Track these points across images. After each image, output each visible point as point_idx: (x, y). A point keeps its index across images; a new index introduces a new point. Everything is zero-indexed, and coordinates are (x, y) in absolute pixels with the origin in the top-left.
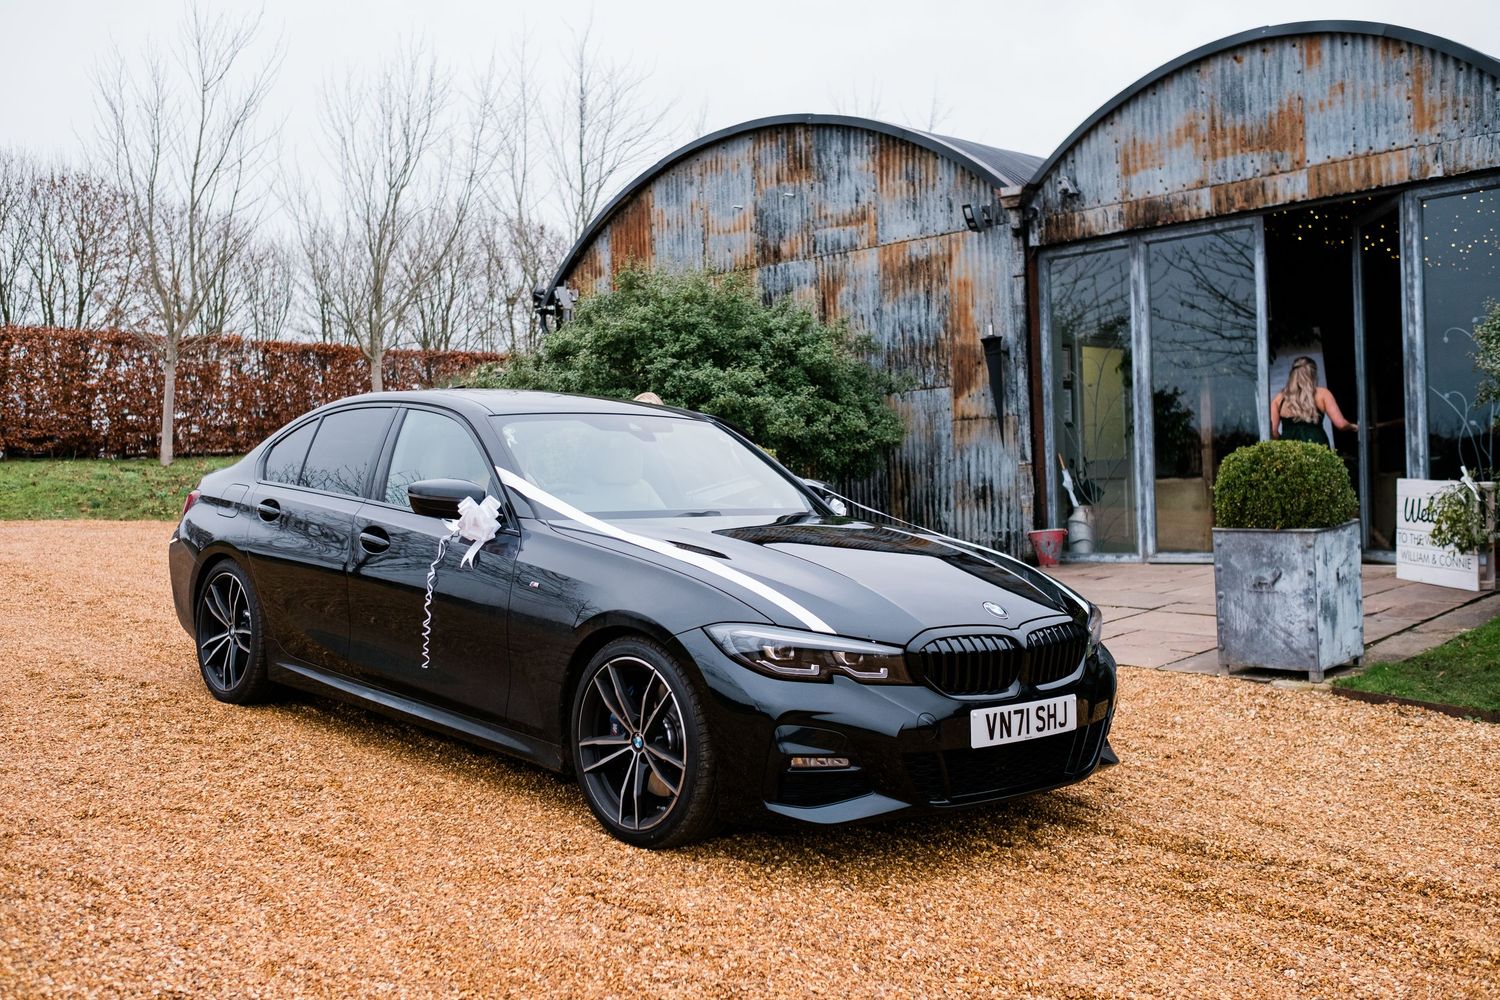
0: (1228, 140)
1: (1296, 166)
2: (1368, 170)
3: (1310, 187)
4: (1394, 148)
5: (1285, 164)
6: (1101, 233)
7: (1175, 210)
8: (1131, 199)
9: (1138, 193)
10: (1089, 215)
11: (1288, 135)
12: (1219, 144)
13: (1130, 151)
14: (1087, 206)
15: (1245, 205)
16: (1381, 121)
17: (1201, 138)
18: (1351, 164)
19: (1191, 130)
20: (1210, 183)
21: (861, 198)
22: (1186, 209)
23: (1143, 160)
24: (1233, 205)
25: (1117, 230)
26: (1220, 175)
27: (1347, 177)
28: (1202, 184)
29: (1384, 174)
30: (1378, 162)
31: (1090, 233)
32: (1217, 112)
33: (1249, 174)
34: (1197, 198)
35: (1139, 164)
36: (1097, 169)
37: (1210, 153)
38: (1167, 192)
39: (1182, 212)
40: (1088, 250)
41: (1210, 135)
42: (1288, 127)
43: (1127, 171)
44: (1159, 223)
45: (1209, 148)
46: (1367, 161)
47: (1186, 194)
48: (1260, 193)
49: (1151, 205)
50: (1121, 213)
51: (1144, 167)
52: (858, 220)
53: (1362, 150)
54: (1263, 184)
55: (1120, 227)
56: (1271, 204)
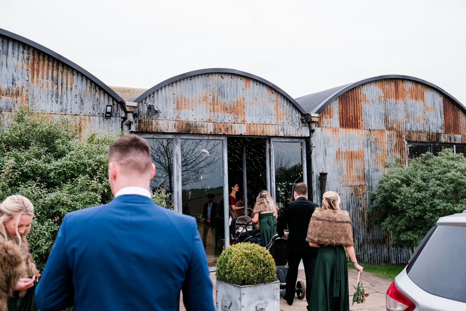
0: (219, 106)
1: (242, 122)
2: (263, 129)
3: (247, 130)
4: (271, 123)
5: (239, 121)
6: (165, 132)
7: (198, 128)
8: (180, 120)
9: (183, 118)
10: (160, 122)
11: (240, 110)
12: (216, 107)
13: (180, 100)
14: (160, 118)
15: (225, 132)
16: (267, 114)
17: (209, 103)
18: (259, 125)
19: (205, 99)
20: (213, 121)
21: (17, 82)
22: (202, 129)
23: (185, 105)
24: (221, 131)
25: (173, 132)
26: (216, 119)
27: (257, 130)
28: (209, 121)
29: (268, 132)
30: (266, 127)
31: (161, 131)
32: (216, 95)
33: (227, 121)
34: (207, 126)
35: (183, 106)
36: (165, 103)
37: (212, 109)
38: (195, 121)
39: (201, 130)
40: (155, 137)
41: (213, 102)
42: (240, 107)
43: (178, 108)
44: (191, 132)
45: (212, 108)
46: (263, 126)
47: (203, 123)
48: (230, 129)
49: (188, 124)
50: (175, 125)
51: (185, 108)
52: (13, 94)
53: (262, 122)
54: (232, 126)
55: (175, 131)
56: (233, 134)
